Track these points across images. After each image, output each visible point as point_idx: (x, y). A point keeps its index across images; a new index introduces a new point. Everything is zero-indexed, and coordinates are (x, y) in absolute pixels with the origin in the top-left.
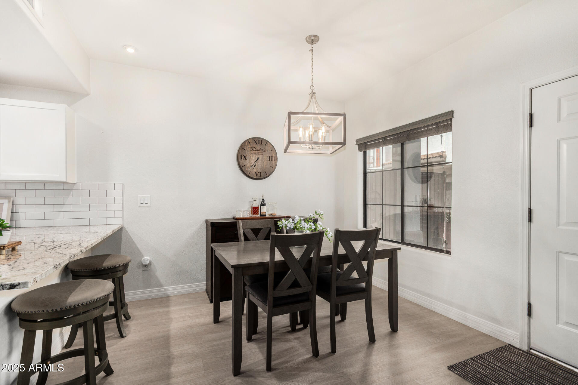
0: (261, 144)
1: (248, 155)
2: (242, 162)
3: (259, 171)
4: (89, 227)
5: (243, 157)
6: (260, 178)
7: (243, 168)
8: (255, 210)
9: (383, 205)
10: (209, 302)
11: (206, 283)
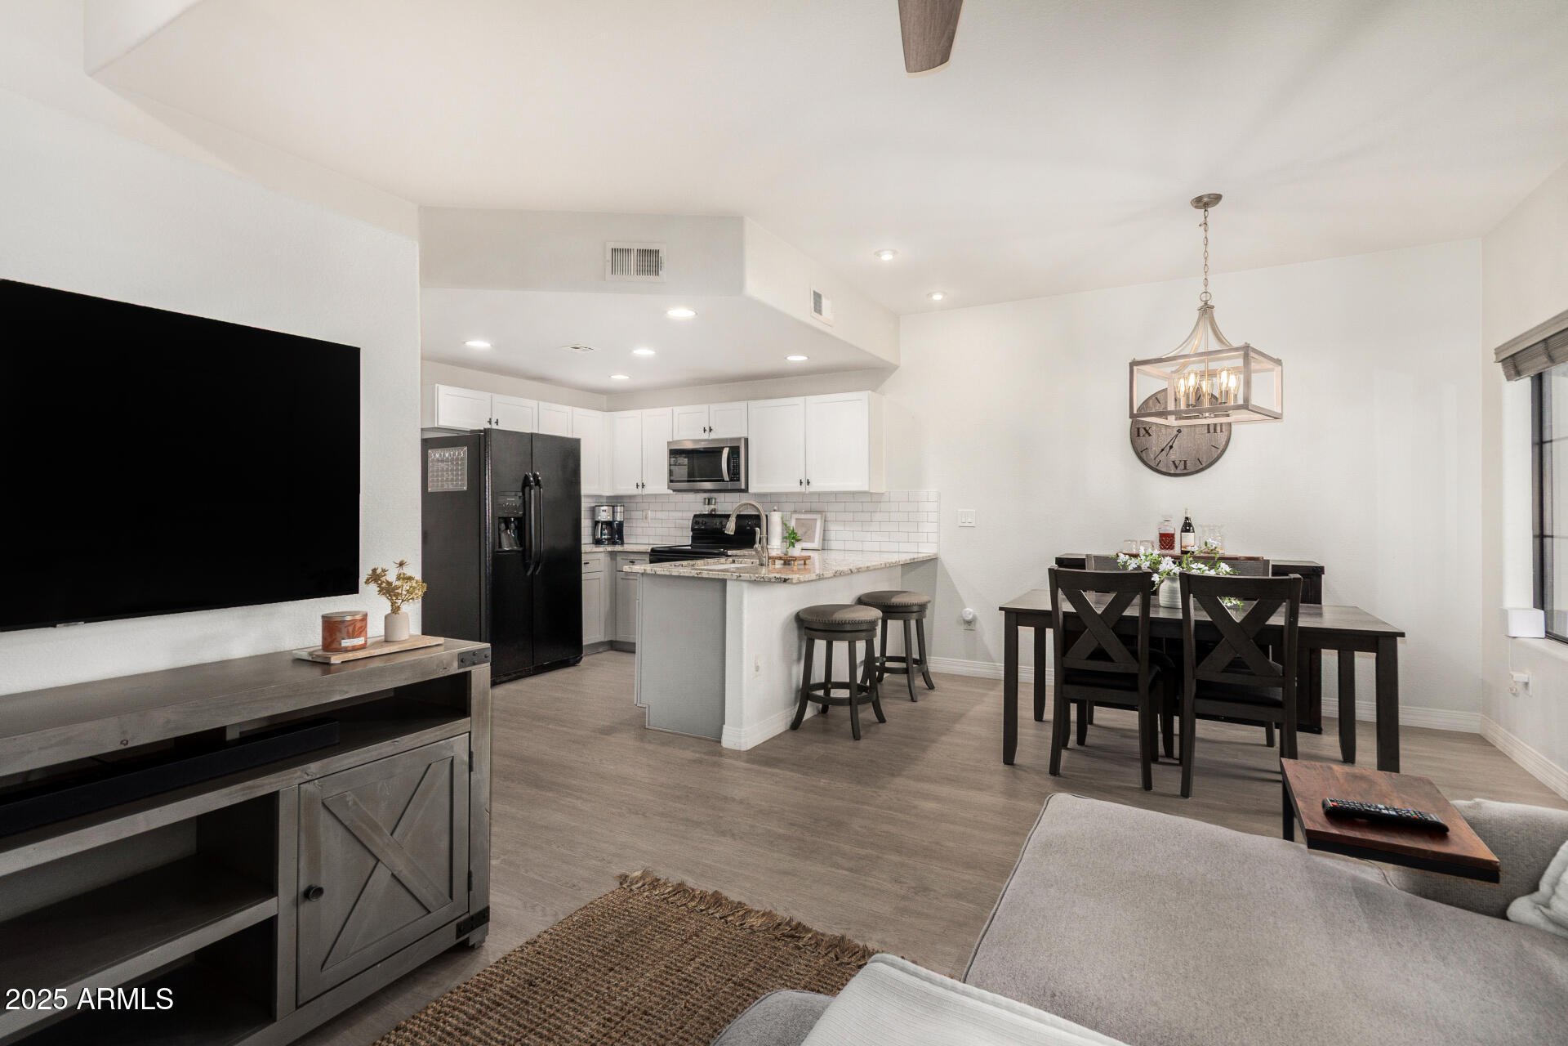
1: (1154, 427)
2: (1142, 441)
3: (1183, 458)
5: (1142, 432)
6: (1185, 472)
7: (1144, 455)
8: (1167, 540)
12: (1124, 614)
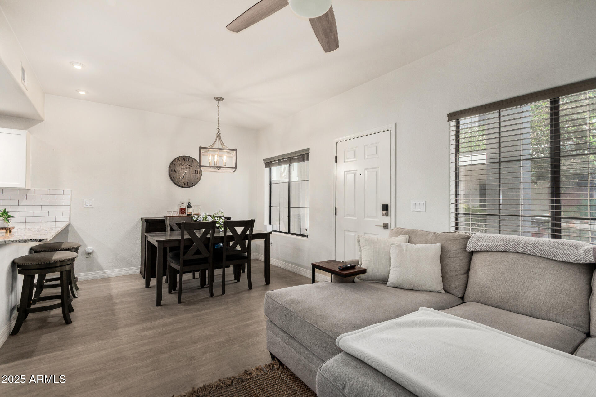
0: (189, 161)
1: (177, 169)
2: (173, 174)
3: (187, 181)
4: (40, 224)
5: (173, 171)
6: (188, 186)
7: (174, 179)
8: (182, 211)
9: (280, 207)
10: (143, 278)
11: (141, 267)
12: (207, 236)
